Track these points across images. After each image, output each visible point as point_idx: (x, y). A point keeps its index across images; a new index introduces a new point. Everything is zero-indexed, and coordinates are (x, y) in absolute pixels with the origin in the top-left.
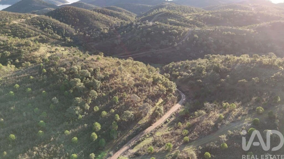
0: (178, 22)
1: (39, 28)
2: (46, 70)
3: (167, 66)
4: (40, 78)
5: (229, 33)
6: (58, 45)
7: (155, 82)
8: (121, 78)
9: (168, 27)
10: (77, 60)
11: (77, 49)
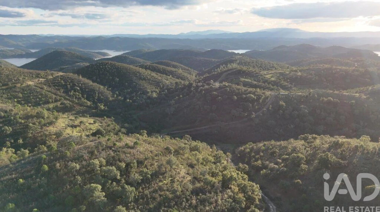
0: (255, 83)
1: (62, 91)
2: (49, 167)
3: (243, 148)
4: (34, 183)
5: (330, 100)
6: (86, 115)
7: (226, 183)
8: (170, 179)
9: (242, 90)
10: (102, 147)
11: (111, 121)
